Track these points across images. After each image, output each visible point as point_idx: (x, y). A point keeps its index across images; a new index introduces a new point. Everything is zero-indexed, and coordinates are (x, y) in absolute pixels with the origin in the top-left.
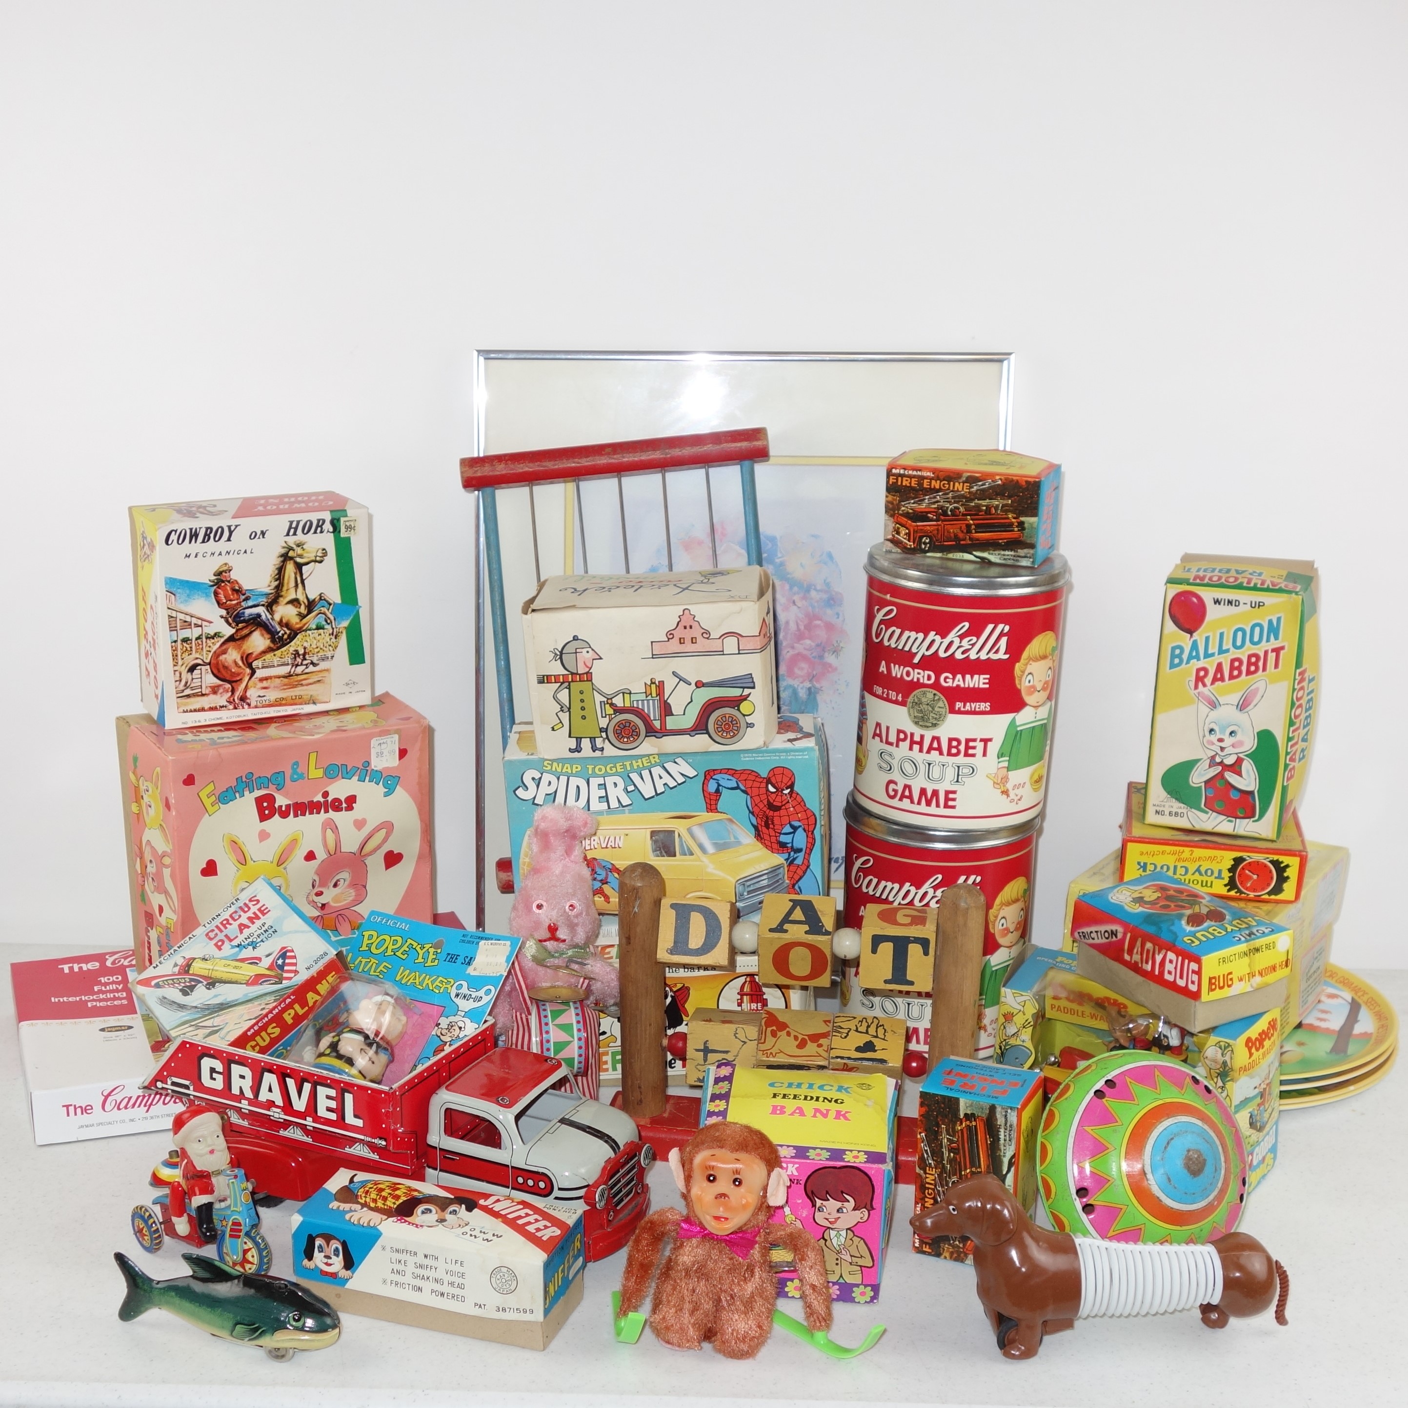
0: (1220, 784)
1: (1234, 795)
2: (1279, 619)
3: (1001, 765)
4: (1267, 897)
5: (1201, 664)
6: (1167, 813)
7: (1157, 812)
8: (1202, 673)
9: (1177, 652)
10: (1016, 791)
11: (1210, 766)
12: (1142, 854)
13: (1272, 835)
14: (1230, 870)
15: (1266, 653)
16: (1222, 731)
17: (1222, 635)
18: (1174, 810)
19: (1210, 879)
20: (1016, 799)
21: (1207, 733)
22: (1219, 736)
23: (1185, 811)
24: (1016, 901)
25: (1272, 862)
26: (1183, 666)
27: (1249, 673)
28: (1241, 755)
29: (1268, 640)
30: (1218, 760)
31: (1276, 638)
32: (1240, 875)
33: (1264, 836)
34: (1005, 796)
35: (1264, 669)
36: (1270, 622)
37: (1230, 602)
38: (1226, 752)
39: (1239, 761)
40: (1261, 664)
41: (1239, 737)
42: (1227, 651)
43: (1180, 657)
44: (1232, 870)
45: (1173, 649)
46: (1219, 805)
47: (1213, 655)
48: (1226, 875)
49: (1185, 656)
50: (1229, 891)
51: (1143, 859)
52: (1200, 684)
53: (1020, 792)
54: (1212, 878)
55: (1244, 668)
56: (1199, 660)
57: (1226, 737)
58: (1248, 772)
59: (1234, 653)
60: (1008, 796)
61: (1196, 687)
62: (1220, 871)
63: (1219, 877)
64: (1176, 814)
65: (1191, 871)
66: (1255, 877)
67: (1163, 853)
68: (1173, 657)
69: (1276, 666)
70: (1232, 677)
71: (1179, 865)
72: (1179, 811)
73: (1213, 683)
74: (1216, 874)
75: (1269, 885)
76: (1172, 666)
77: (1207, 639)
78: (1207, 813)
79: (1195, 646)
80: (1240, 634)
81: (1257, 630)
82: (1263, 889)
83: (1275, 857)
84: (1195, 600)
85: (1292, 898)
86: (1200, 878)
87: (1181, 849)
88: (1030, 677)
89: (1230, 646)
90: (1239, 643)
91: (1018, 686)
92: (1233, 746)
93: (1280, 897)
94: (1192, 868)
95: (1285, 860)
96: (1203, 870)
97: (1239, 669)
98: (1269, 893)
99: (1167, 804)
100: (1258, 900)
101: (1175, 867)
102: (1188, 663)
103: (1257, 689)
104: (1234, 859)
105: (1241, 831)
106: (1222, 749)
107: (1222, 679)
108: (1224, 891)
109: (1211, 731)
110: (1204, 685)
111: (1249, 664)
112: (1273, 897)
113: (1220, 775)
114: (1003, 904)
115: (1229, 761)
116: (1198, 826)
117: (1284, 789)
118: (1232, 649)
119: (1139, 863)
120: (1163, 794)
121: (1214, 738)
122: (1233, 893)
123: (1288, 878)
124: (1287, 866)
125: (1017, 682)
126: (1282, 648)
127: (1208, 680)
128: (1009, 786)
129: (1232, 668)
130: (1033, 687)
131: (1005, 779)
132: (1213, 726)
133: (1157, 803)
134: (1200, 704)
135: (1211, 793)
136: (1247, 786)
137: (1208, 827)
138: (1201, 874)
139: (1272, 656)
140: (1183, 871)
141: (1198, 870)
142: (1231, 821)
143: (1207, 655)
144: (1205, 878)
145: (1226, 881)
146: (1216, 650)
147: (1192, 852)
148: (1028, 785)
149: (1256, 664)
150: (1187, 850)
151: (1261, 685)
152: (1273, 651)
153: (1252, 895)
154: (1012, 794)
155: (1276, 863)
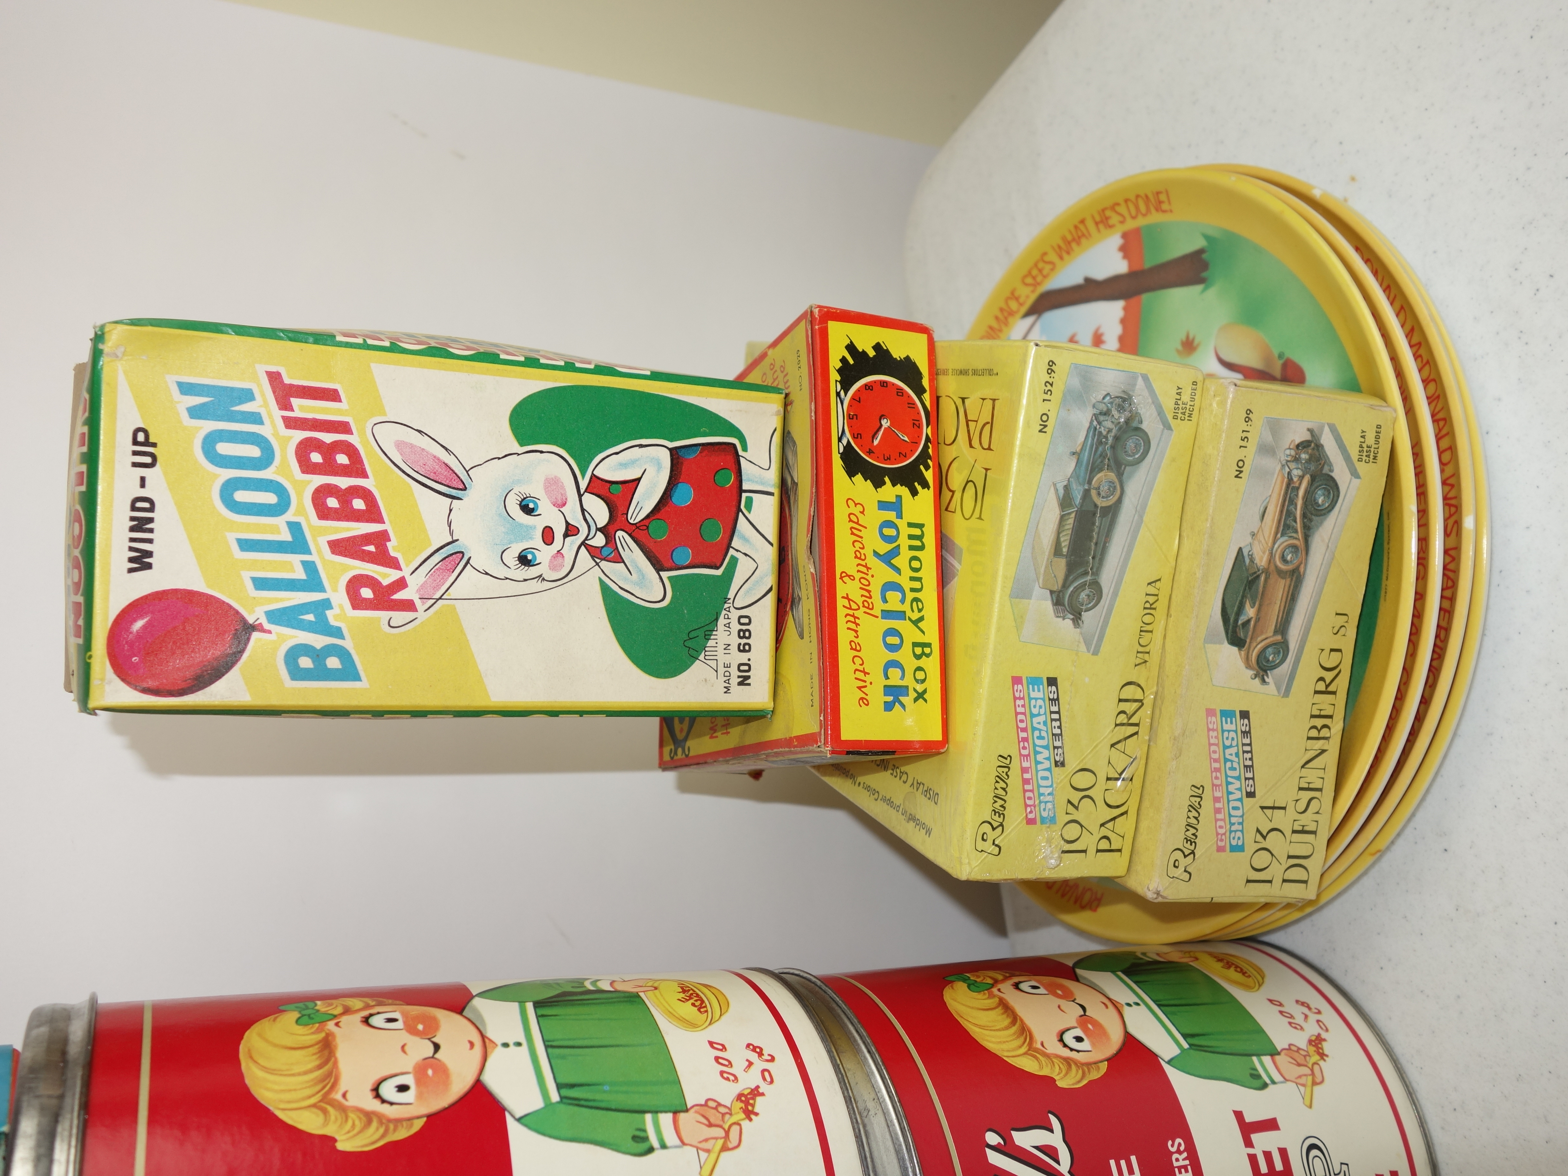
0: (659, 531)
1: (684, 495)
2: (186, 389)
3: (670, 1138)
4: (927, 397)
5: (339, 598)
6: (743, 658)
7: (744, 681)
8: (367, 593)
9: (305, 662)
10: (738, 1068)
11: (619, 559)
12: (864, 701)
13: (772, 404)
14: (878, 484)
15: (292, 423)
16: (524, 532)
17: (246, 545)
18: (735, 641)
19: (905, 531)
20: (759, 1065)
21: (533, 571)
22: (537, 541)
23: (735, 615)
24: (1005, 1007)
25: (846, 383)
26: (347, 644)
27: (356, 468)
28: (583, 485)
29: (256, 418)
30: (599, 540)
31: (248, 395)
32: (887, 459)
33: (776, 422)
34: (760, 1104)
35: (343, 427)
36: (195, 413)
37: (141, 525)
38: (577, 520)
39: (599, 486)
40: (328, 438)
41: (535, 489)
42: (295, 528)
43: (319, 655)
44: (876, 478)
45: (297, 673)
46: (713, 531)
47: (310, 567)
48: (890, 491)
49: (319, 641)
50: (925, 485)
51: (877, 697)
52: (399, 596)
53: (738, 1056)
54: (902, 524)
55: (344, 482)
56: (326, 604)
57: (537, 524)
58: (624, 465)
59: (301, 511)
60: (756, 1092)
61: (408, 606)
62: (883, 505)
63: (896, 506)
64: (744, 634)
65: (892, 576)
66: (886, 423)
67: (855, 647)
68: (320, 673)
69: (332, 395)
70: (373, 513)
71: (879, 607)
72: (735, 627)
73: (394, 564)
74: (891, 516)
75: (900, 392)
76: (349, 672)
77: (261, 584)
78: (734, 560)
79: (281, 617)
80: (241, 496)
81: (224, 448)
82: (912, 405)
83: (834, 376)
84: (138, 625)
85: (924, 337)
86: (905, 554)
87: (840, 602)
88: (388, 1090)
89: (280, 522)
90: (270, 498)
91: (418, 1125)
92: (561, 504)
93: (923, 367)
94: (881, 574)
95: (837, 353)
96: (884, 548)
97: (346, 496)
98: (919, 391)
99: (722, 658)
100: (934, 416)
101: (887, 614)
102: (337, 633)
103: (400, 445)
104: (851, 474)
105: (771, 478)
106: (570, 531)
107: (382, 538)
108: (926, 496)
109: (524, 560)
110: (401, 584)
111: (329, 467)
112: (925, 382)
113: (638, 532)
114: (1033, 1050)
115: (600, 512)
116: (768, 578)
117: (656, 376)
118: (290, 515)
119: (889, 707)
120: (698, 669)
121: (544, 554)
122: (929, 475)
123: (877, 347)
124: (851, 348)
125: (402, 1134)
126: (274, 378)
127: (386, 576)
128: (726, 1093)
129: (347, 514)
130: (420, 1071)
131: (709, 1106)
132: (511, 558)
133: (721, 684)
134: (453, 593)
135: (683, 555)
136: (659, 467)
137: (767, 556)
138: (895, 552)
139: (302, 408)
140: (893, 597)
141: (887, 558)
142: (750, 501)
143: (313, 581)
144: (904, 542)
145: (903, 491)
146: (296, 559)
147: (845, 575)
148: (716, 1032)
149: (329, 451)
150: (841, 589)
151: (389, 436)
152: (285, 405)
153: (927, 431)
154: (750, 1080)
155: (848, 375)
